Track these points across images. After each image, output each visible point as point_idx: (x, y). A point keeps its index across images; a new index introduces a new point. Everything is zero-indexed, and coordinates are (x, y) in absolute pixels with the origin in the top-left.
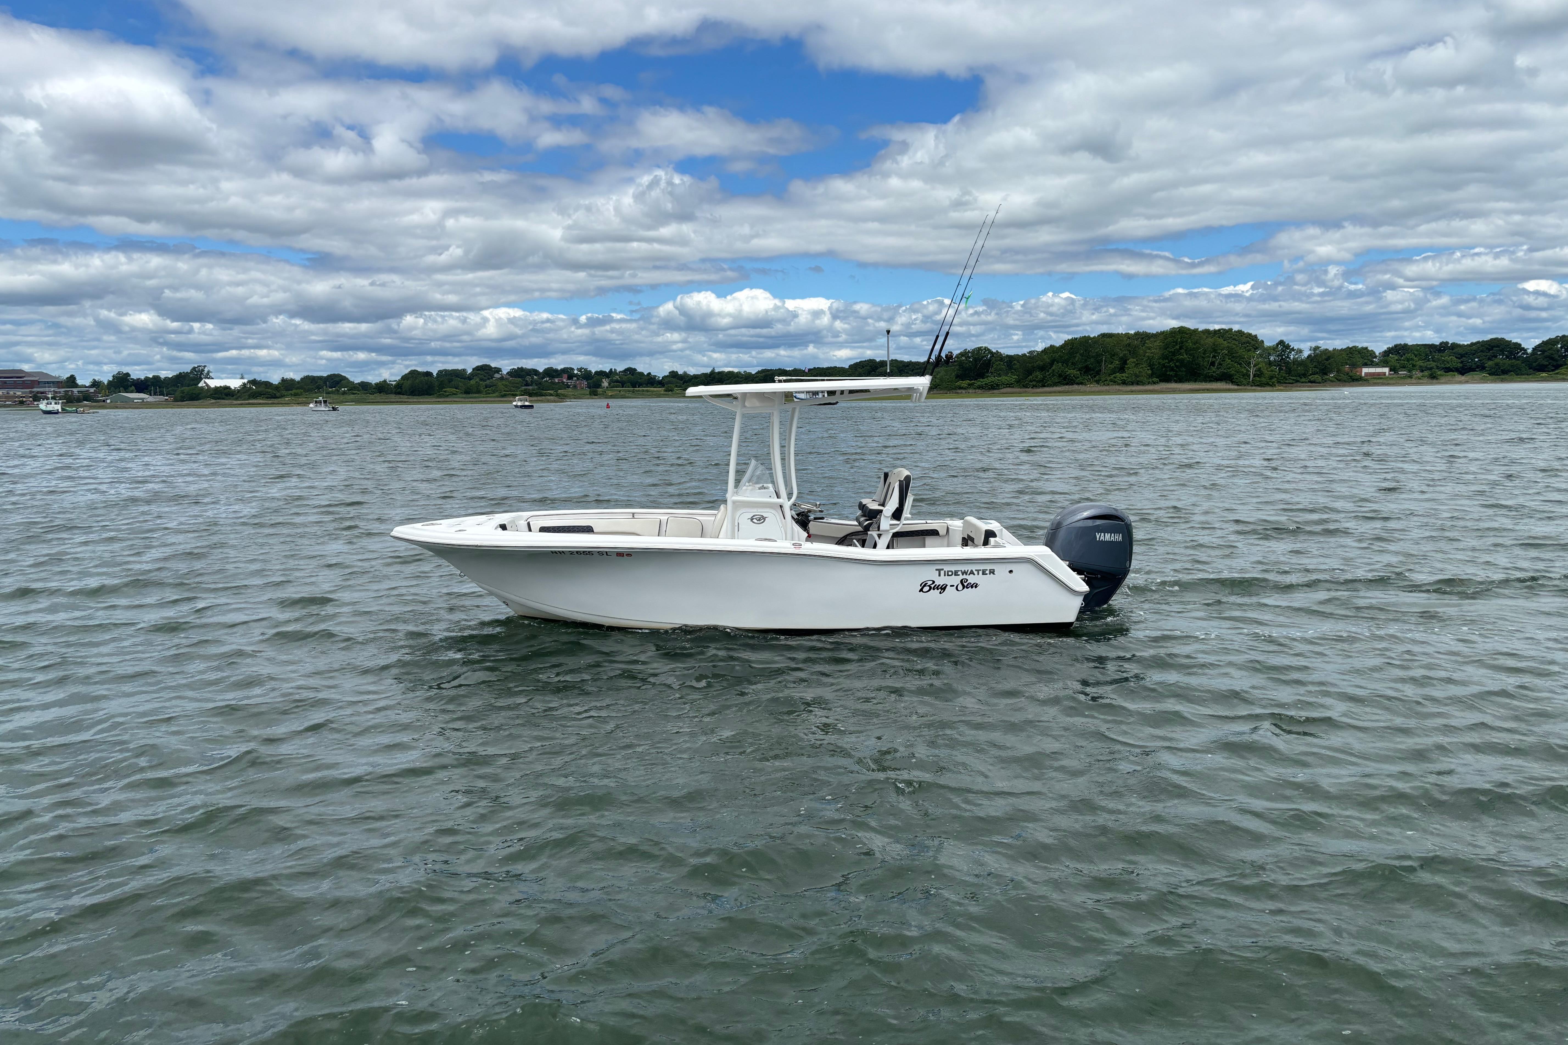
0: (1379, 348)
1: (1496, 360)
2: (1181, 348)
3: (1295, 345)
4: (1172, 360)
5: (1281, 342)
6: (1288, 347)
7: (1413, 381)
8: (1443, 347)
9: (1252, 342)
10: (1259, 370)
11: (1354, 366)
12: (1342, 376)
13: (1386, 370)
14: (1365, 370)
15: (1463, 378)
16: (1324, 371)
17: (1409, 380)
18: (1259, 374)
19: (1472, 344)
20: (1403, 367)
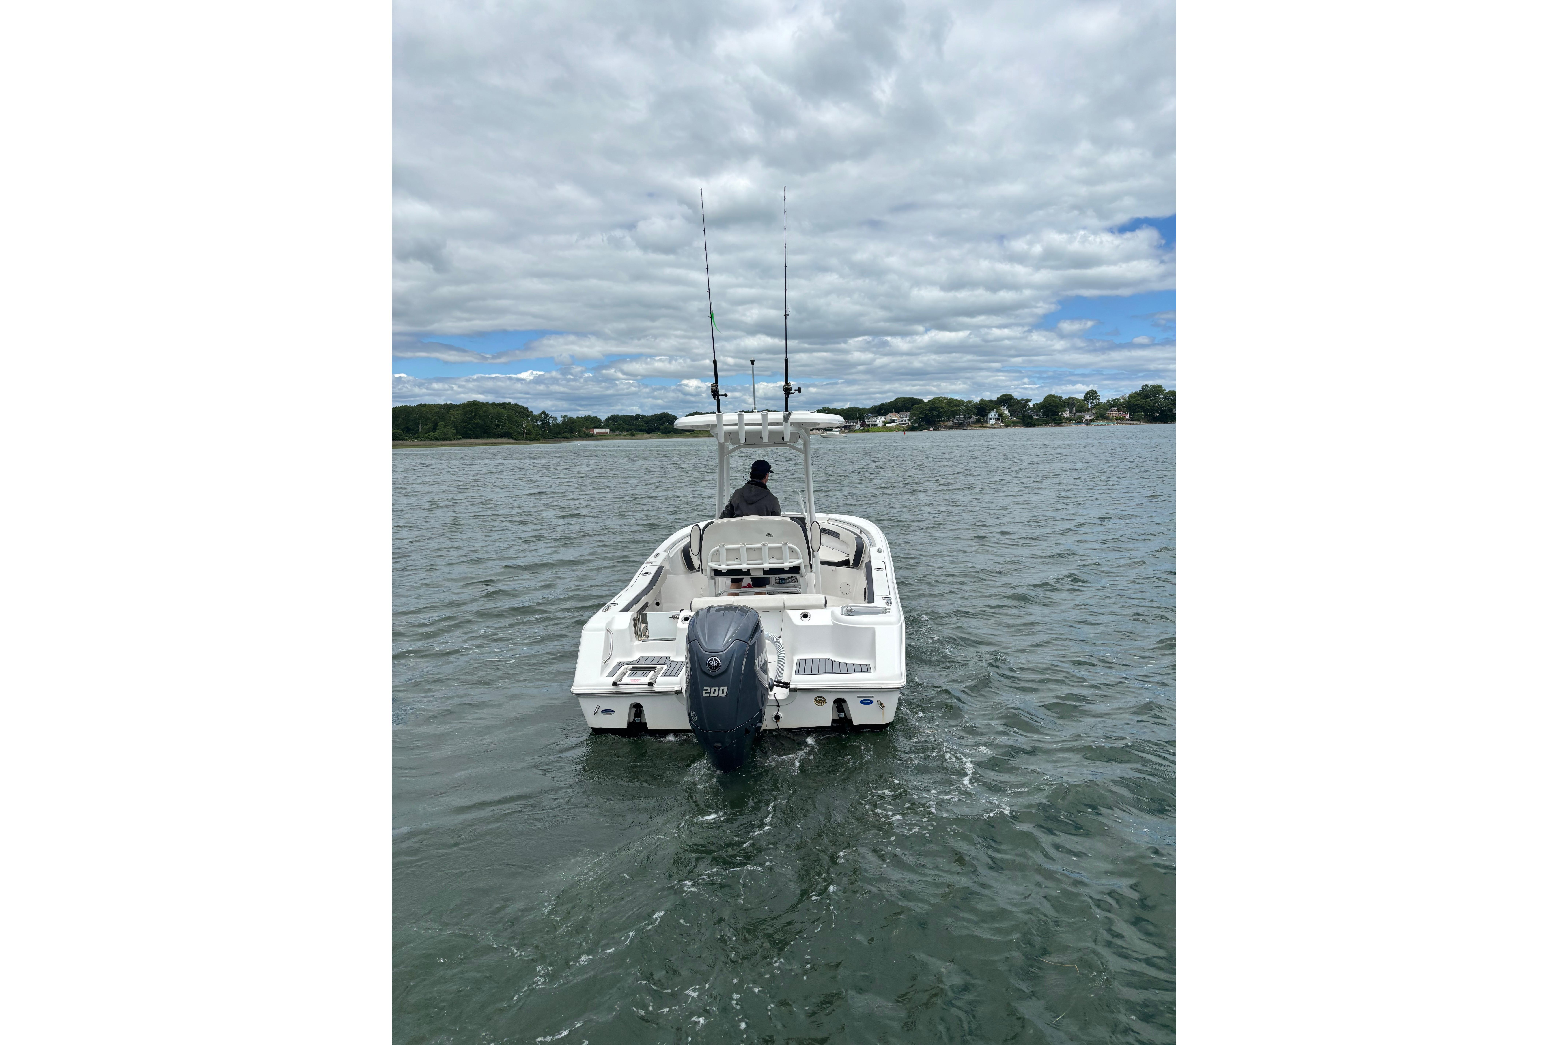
0: (603, 417)
1: (665, 426)
2: (475, 415)
3: (551, 414)
4: (470, 423)
5: (544, 412)
6: (548, 415)
7: (622, 437)
8: (638, 417)
9: (524, 412)
10: (529, 430)
11: (588, 427)
12: (582, 434)
13: (607, 430)
14: (596, 430)
15: (648, 435)
16: (571, 431)
17: (620, 437)
18: (529, 433)
19: (652, 416)
20: (617, 429)
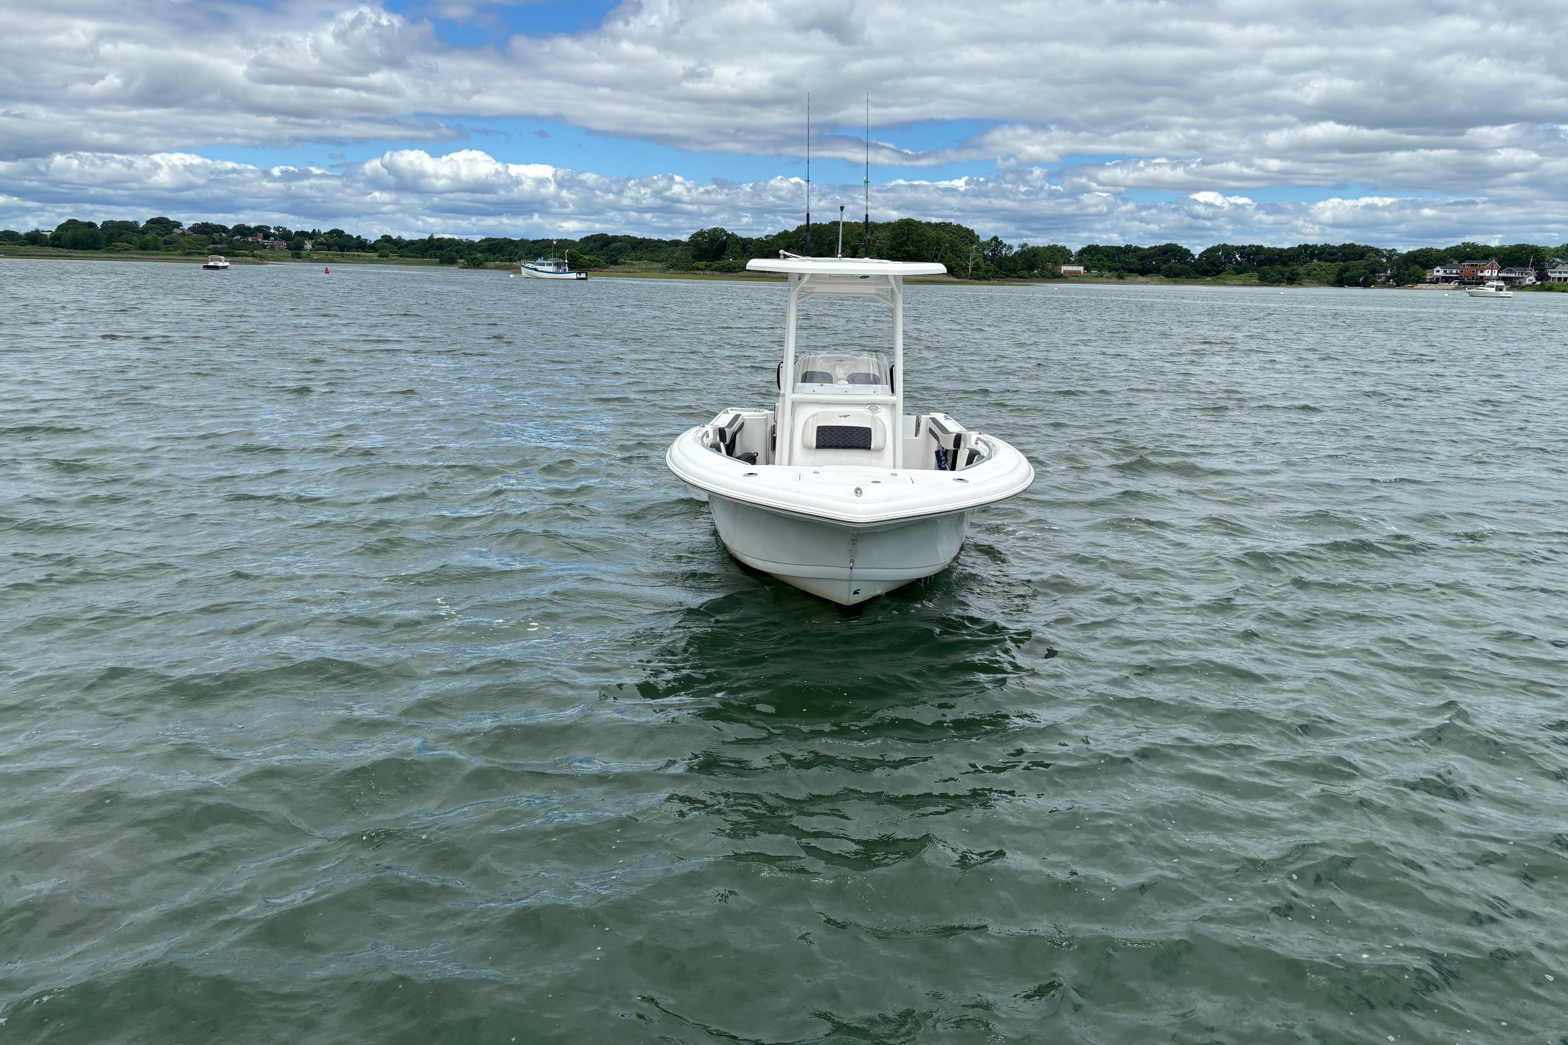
0: (1075, 248)
1: (1170, 264)
2: (907, 240)
3: (1007, 242)
4: (899, 251)
5: (995, 238)
6: (1001, 243)
7: (1104, 280)
8: (1128, 250)
9: (968, 237)
10: (977, 264)
11: (1055, 263)
12: (1045, 273)
13: (1081, 269)
14: (1064, 268)
15: (1143, 279)
16: (1031, 268)
17: (1100, 279)
18: (977, 268)
19: (1151, 248)
20: (1095, 267)
